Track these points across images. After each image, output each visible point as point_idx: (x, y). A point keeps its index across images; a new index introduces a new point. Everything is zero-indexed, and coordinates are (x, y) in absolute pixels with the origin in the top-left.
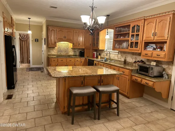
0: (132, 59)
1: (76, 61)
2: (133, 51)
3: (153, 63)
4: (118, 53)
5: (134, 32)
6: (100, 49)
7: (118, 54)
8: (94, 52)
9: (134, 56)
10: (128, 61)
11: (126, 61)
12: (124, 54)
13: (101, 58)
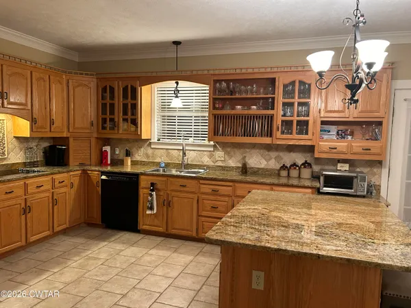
0: (268, 160)
1: (57, 183)
2: (291, 143)
3: (341, 167)
4: (214, 146)
5: (293, 98)
6: (144, 137)
7: (214, 151)
8: (104, 148)
9: (273, 154)
10: (253, 165)
11: (248, 166)
12: (235, 150)
13: (134, 163)
